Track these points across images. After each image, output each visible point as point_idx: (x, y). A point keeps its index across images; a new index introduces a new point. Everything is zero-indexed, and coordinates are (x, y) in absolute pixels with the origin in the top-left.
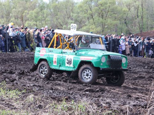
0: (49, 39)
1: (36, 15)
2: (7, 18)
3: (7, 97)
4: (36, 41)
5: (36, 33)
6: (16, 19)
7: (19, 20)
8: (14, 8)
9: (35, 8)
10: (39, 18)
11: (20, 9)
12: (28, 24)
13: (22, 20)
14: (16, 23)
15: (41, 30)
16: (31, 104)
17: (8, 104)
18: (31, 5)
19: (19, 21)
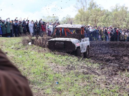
0: (113, 34)
1: (104, 19)
2: (87, 21)
3: (92, 67)
4: (105, 35)
6: (92, 21)
9: (103, 15)
10: (106, 21)
11: (95, 16)
13: (96, 22)
14: (92, 24)
15: (108, 28)
16: (107, 72)
17: (93, 71)
18: (101, 13)
19: (94, 22)
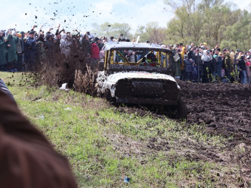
1: (236, 31)
2: (196, 36)
3: (209, 144)
4: (239, 68)
5: (239, 57)
6: (207, 37)
7: (213, 38)
8: (205, 22)
9: (235, 22)
10: (240, 36)
11: (214, 24)
12: (224, 44)
13: (216, 38)
14: (207, 42)
16: (243, 156)
17: (210, 154)
18: (230, 17)
